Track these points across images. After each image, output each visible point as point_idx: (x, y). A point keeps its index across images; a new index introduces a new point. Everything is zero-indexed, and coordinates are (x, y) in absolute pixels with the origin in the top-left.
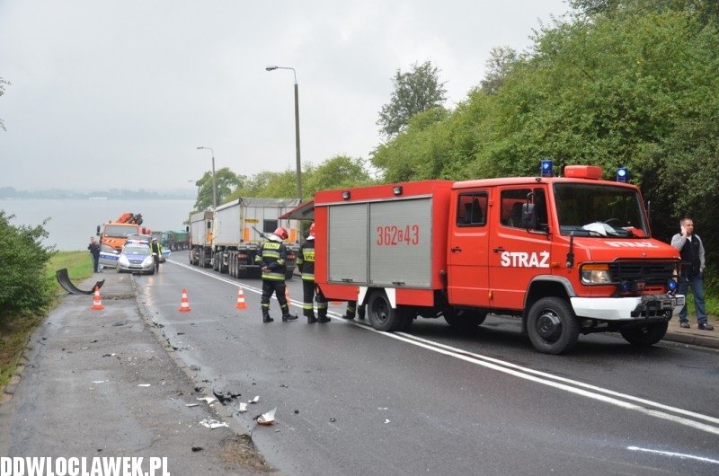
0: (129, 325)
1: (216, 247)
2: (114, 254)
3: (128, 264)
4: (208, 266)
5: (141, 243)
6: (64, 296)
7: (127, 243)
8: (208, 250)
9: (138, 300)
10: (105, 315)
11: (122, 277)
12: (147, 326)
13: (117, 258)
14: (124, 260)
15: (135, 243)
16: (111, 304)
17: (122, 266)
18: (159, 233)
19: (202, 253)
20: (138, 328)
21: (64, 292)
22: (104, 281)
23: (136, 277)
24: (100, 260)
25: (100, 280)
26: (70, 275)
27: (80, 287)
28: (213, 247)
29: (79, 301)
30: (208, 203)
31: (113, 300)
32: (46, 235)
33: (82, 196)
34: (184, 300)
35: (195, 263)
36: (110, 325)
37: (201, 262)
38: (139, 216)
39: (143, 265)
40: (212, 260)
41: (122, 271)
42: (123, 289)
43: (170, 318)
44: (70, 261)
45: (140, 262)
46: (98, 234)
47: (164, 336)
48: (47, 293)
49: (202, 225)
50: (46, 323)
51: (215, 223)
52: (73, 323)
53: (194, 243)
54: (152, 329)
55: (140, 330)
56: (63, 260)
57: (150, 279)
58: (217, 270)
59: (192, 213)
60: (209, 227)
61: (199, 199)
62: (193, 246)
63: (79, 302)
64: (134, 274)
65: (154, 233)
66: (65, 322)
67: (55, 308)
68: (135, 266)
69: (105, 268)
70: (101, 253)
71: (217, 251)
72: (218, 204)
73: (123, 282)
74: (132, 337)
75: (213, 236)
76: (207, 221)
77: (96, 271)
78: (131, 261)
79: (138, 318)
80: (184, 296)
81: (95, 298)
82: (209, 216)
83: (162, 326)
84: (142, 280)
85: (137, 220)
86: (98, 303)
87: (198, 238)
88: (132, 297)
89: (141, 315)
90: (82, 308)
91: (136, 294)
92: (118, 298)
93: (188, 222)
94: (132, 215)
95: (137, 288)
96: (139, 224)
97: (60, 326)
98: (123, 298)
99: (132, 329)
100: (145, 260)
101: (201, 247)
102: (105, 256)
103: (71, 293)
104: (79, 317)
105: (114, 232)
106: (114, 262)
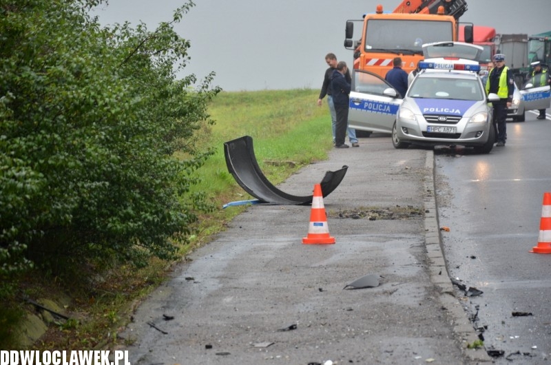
0: (387, 287)
2: (387, 95)
3: (423, 124)
5: (457, 67)
6: (244, 209)
9: (430, 223)
10: (334, 259)
11: (406, 158)
12: (436, 290)
13: (394, 109)
14: (412, 114)
15: (441, 66)
16: (354, 231)
17: (407, 130)
18: (518, 38)
20: (408, 296)
21: (248, 200)
22: (345, 168)
23: (442, 160)
24: (353, 113)
25: (335, 167)
26: (262, 153)
27: (290, 187)
29: (277, 222)
31: (364, 221)
32: (183, 48)
34: (546, 224)
36: (338, 287)
39: (461, 126)
41: (405, 144)
42: (400, 192)
43: (497, 273)
44: (281, 116)
45: (456, 118)
46: (347, 44)
47: (474, 318)
48: (185, 200)
50: (182, 278)
52: (249, 280)
54: (446, 300)
55: (412, 302)
56: (267, 112)
57: (482, 166)
63: (277, 225)
64: (437, 152)
65: (505, 38)
66: (228, 277)
67: (214, 238)
68: (441, 128)
69: (361, 134)
70: (352, 95)
73: (405, 172)
74: (388, 319)
77: (340, 142)
78: (429, 117)
79: (415, 271)
80: (548, 212)
81: (316, 217)
83: (475, 292)
85: (452, 3)
86: (322, 229)
88: (417, 213)
89: (425, 262)
90: (281, 241)
91: (430, 205)
92: (378, 214)
96: (458, 15)
97: (213, 285)
98: (391, 217)
99: (393, 299)
100: (467, 115)
102: (362, 104)
103: (261, 202)
104: (267, 265)
105: (393, 37)
106: (386, 118)
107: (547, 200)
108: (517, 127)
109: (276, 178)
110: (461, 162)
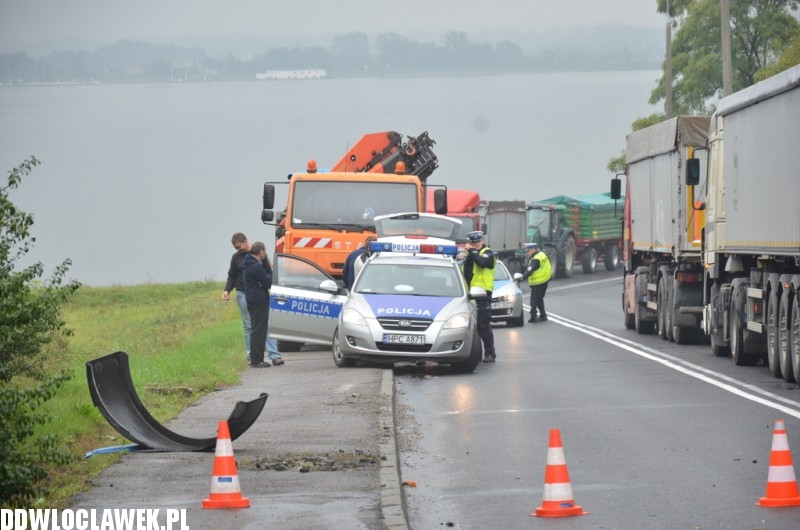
1: (722, 258)
2: (323, 291)
3: (377, 331)
4: (690, 336)
5: (425, 249)
6: (117, 458)
7: (370, 249)
8: (690, 270)
9: (387, 475)
11: (354, 381)
13: (335, 310)
14: (361, 317)
15: (401, 249)
16: (277, 489)
17: (353, 339)
18: (512, 207)
19: (671, 284)
21: (120, 444)
22: (264, 397)
23: (405, 383)
24: (275, 316)
25: (250, 396)
26: (141, 377)
27: (184, 426)
28: (710, 259)
29: (166, 478)
30: (708, 82)
31: (291, 474)
33: (234, 69)
34: (554, 475)
35: (644, 326)
37: (668, 321)
38: (423, 143)
39: (431, 335)
40: (708, 311)
41: (351, 361)
42: (345, 430)
44: (171, 321)
45: (424, 323)
46: (266, 218)
49: (670, 171)
51: (717, 162)
53: (641, 244)
56: (151, 316)
57: (463, 391)
58: (723, 352)
59: (642, 125)
60: (692, 177)
61: (672, 69)
62: (638, 258)
63: (165, 482)
64: (398, 372)
65: (493, 207)
67: (72, 501)
68: (404, 337)
69: (286, 347)
70: (274, 290)
71: (724, 277)
72: (746, 79)
73: (351, 401)
75: (710, 216)
76: (686, 153)
77: (257, 359)
78: (387, 322)
80: (556, 457)
81: (221, 468)
82: (693, 137)
85: (417, 157)
86: (231, 486)
87: (654, 231)
88: (368, 461)
90: (171, 505)
91: (387, 448)
92: (312, 464)
93: (623, 165)
94: (394, 138)
95: (397, 424)
96: (424, 174)
98: (331, 467)
100: (440, 317)
101: (664, 258)
102: (288, 304)
103: (142, 447)
105: (330, 206)
106: (325, 323)
107: (555, 440)
108: (513, 334)
109: (163, 412)
110: (433, 385)
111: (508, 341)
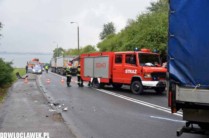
0: (34, 86)
1: (58, 67)
3: (35, 71)
4: (55, 72)
6: (18, 79)
7: (34, 66)
8: (55, 68)
9: (37, 81)
10: (28, 84)
11: (33, 75)
12: (38, 87)
13: (32, 70)
14: (34, 70)
15: (37, 66)
16: (29, 81)
18: (43, 64)
19: (54, 69)
20: (36, 87)
21: (18, 78)
23: (37, 75)
24: (28, 70)
25: (27, 75)
26: (20, 74)
27: (23, 77)
28: (57, 68)
29: (22, 80)
30: (56, 56)
32: (13, 64)
33: (24, 54)
34: (48, 81)
35: (52, 71)
36: (29, 87)
37: (54, 71)
38: (38, 59)
39: (39, 72)
40: (57, 71)
41: (33, 73)
42: (33, 78)
43: (44, 85)
45: (38, 71)
47: (42, 89)
48: (13, 78)
49: (54, 62)
50: (13, 86)
51: (57, 61)
52: (20, 86)
53: (52, 66)
54: (40, 88)
55: (36, 88)
57: (41, 75)
58: (58, 73)
59: (52, 59)
60: (56, 62)
61: (54, 55)
62: (52, 67)
63: (22, 81)
65: (42, 64)
66: (17, 86)
67: (15, 82)
68: (37, 72)
71: (58, 68)
72: (59, 56)
73: (33, 76)
74: (34, 90)
75: (57, 65)
76: (55, 61)
77: (27, 73)
78: (36, 71)
79: (36, 85)
80: (48, 79)
81: (26, 80)
82: (56, 59)
83: (42, 87)
84: (38, 75)
85: (38, 60)
86: (27, 81)
87: (53, 65)
88: (35, 80)
89: (37, 84)
90: (22, 82)
91: (36, 79)
92: (32, 80)
93: (51, 61)
94: (36, 59)
95: (37, 77)
97: (16, 87)
99: (34, 88)
101: (54, 67)
102: (29, 69)
103: (20, 79)
104: (21, 85)
105: (32, 63)
106: (31, 71)
107: (48, 78)
108: (44, 72)
109: (21, 76)
110: (39, 75)
111: (43, 72)
